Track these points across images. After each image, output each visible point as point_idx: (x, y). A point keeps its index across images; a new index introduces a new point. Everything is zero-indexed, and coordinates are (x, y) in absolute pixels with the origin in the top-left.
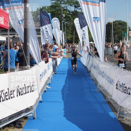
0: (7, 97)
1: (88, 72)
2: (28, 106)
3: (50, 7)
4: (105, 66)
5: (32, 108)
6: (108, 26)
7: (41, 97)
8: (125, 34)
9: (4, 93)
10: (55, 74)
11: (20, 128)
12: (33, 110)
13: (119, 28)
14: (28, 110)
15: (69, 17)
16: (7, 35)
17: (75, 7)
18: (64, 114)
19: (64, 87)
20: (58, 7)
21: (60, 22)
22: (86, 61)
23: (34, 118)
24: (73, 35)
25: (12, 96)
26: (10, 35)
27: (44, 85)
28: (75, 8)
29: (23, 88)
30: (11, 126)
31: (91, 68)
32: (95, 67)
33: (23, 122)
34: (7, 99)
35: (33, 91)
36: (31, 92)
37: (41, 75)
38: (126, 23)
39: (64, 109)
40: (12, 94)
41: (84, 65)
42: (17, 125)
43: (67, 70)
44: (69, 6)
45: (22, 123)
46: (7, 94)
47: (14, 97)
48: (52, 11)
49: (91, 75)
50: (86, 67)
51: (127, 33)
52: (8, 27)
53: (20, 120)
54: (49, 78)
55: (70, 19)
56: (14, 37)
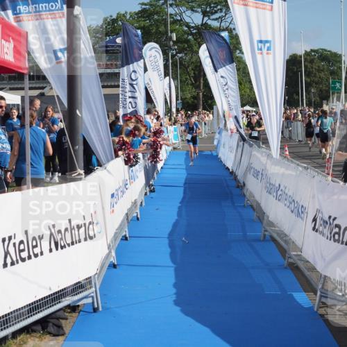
0: (24, 255)
1: (238, 187)
2: (81, 277)
3: (137, 14)
4: (282, 170)
5: (90, 283)
6: (293, 64)
7: (113, 254)
8: (338, 85)
9: (14, 244)
10: (151, 191)
11: (58, 335)
12: (94, 289)
13: (319, 70)
14: (78, 287)
15: (187, 41)
16: (22, 89)
17: (205, 14)
18: (174, 297)
19: (175, 225)
20: (157, 13)
21: (165, 53)
22: (232, 156)
23: (95, 310)
24: (198, 87)
25: (37, 250)
26: (31, 89)
27: (122, 222)
28: (204, 16)
29: (66, 230)
30: (34, 331)
31: (245, 175)
32: (256, 174)
33: (66, 319)
34: (23, 260)
35: (91, 238)
36: (86, 240)
37: (113, 196)
38: (340, 56)
39: (175, 285)
40: (36, 246)
41: (228, 169)
42: (51, 329)
43: (183, 181)
44: (189, 13)
45: (63, 322)
46: (22, 247)
47: (42, 253)
48: (142, 24)
49: (247, 194)
50: (232, 173)
51: (341, 83)
52: (25, 69)
53: (58, 313)
54: (135, 203)
55: (190, 46)
56: (42, 95)
